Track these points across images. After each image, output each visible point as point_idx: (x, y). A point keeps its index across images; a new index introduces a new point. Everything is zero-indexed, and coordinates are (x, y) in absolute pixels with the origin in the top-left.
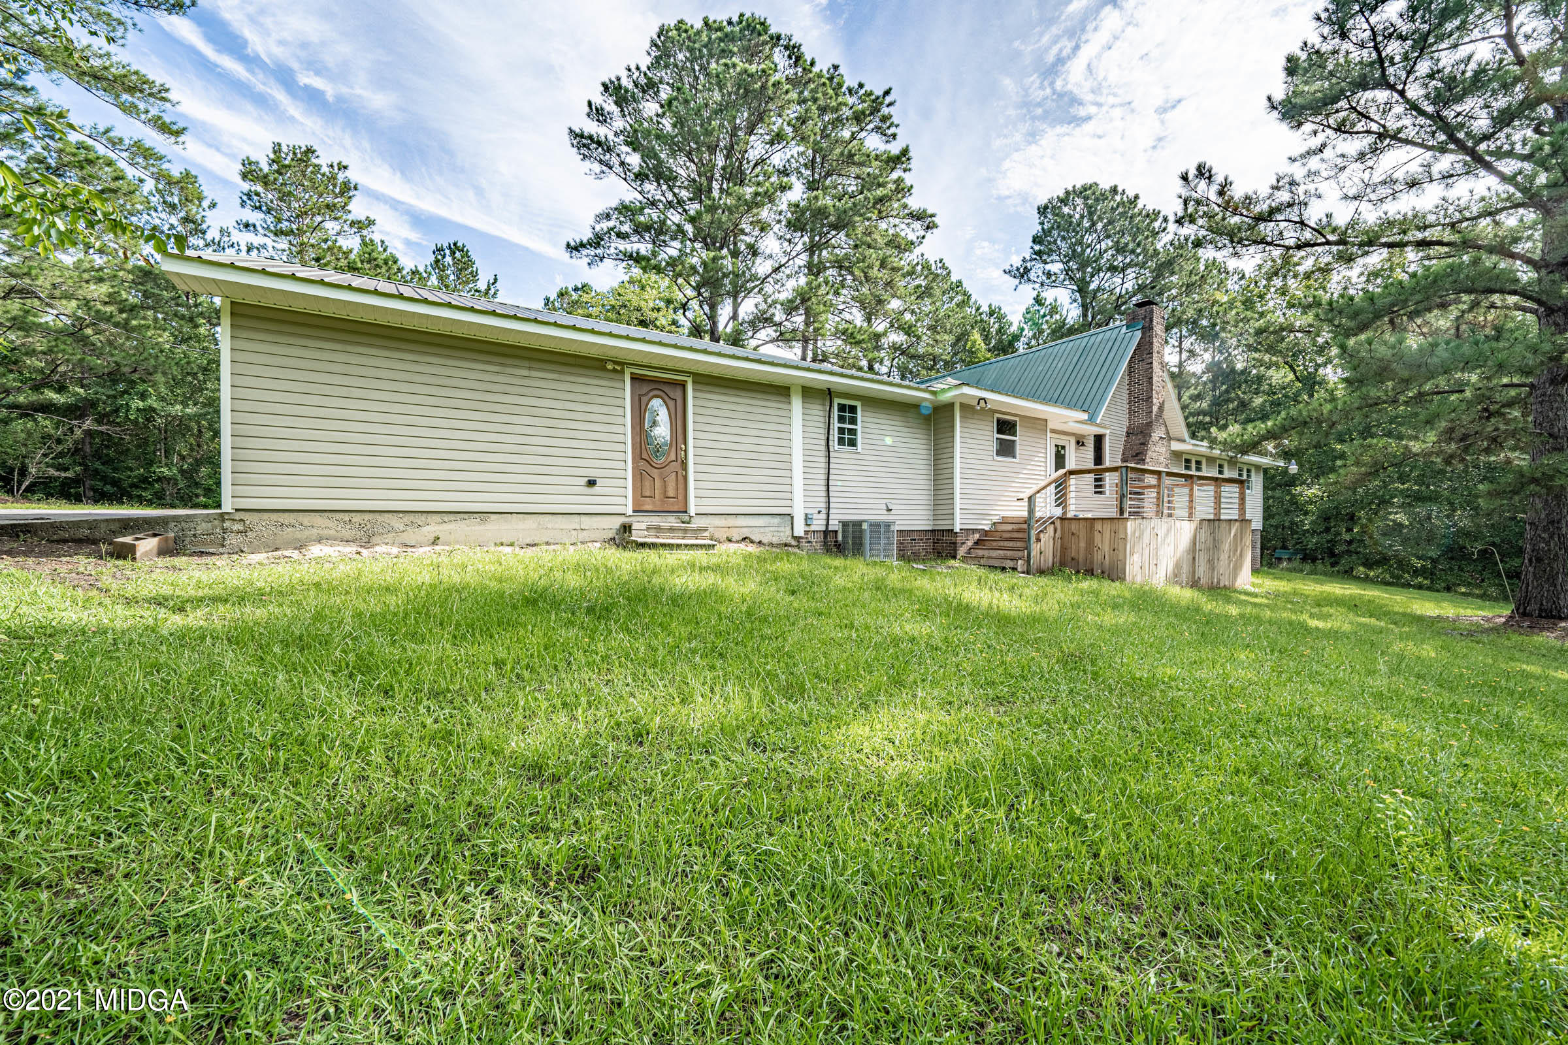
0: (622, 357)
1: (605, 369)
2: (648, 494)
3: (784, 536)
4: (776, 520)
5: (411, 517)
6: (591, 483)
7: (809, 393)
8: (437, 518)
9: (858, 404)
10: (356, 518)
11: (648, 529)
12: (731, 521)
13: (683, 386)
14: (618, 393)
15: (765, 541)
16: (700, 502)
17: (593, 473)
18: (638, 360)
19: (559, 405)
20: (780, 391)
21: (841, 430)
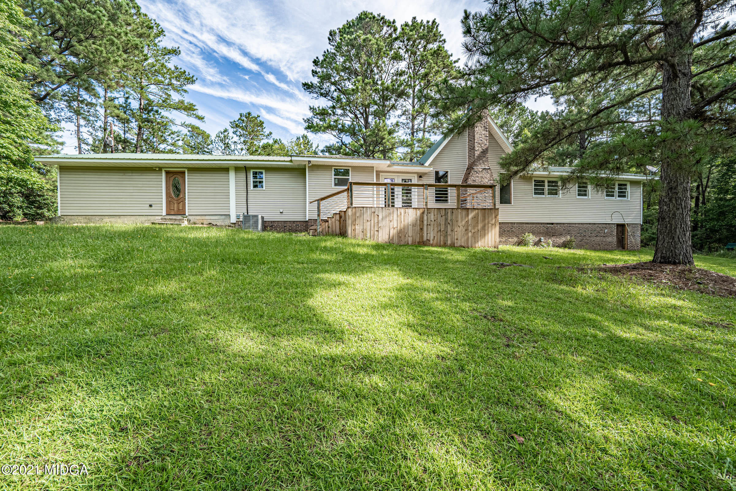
0: (161, 166)
1: (155, 170)
2: (172, 209)
3: (227, 223)
4: (223, 217)
5: (101, 217)
6: (151, 206)
7: (237, 169)
8: (107, 217)
9: (264, 171)
10: (87, 217)
11: (161, 219)
12: (203, 217)
13: (184, 173)
14: (160, 177)
15: (218, 224)
16: (190, 211)
17: (151, 203)
18: (167, 166)
19: (141, 183)
20: (225, 170)
21: (254, 182)
